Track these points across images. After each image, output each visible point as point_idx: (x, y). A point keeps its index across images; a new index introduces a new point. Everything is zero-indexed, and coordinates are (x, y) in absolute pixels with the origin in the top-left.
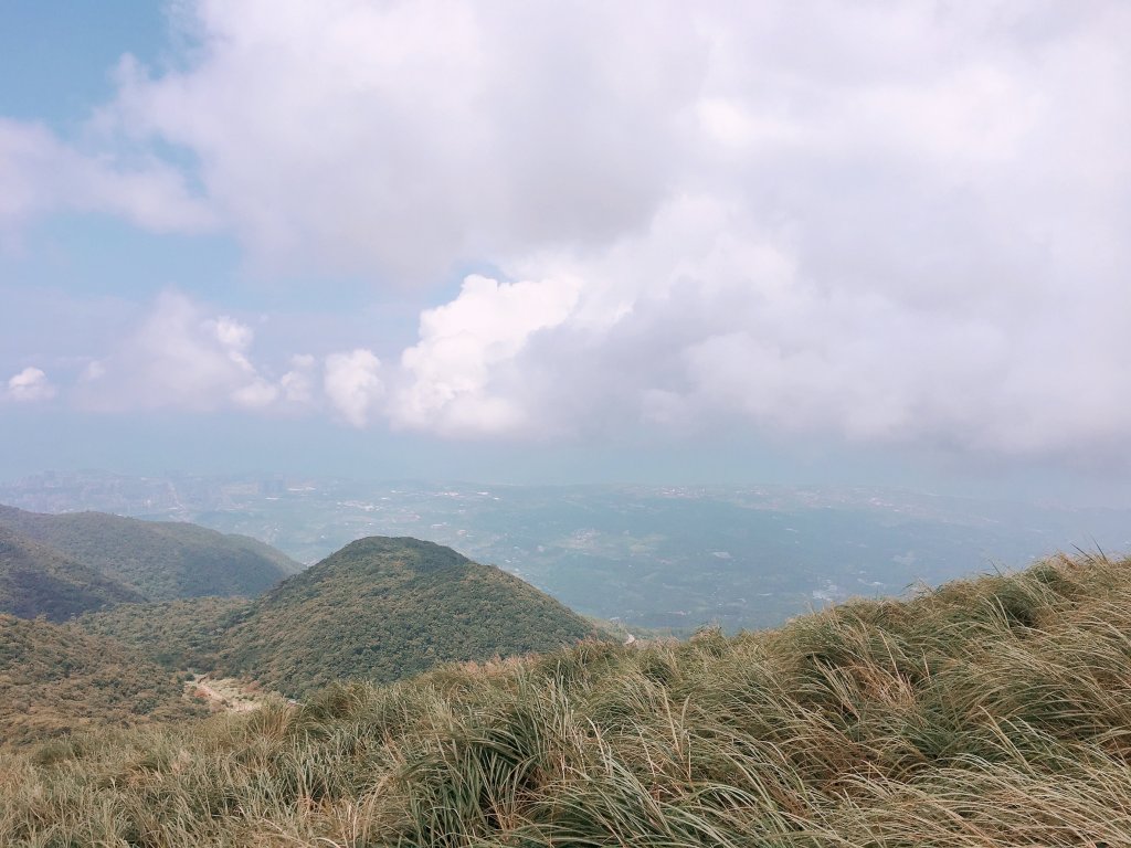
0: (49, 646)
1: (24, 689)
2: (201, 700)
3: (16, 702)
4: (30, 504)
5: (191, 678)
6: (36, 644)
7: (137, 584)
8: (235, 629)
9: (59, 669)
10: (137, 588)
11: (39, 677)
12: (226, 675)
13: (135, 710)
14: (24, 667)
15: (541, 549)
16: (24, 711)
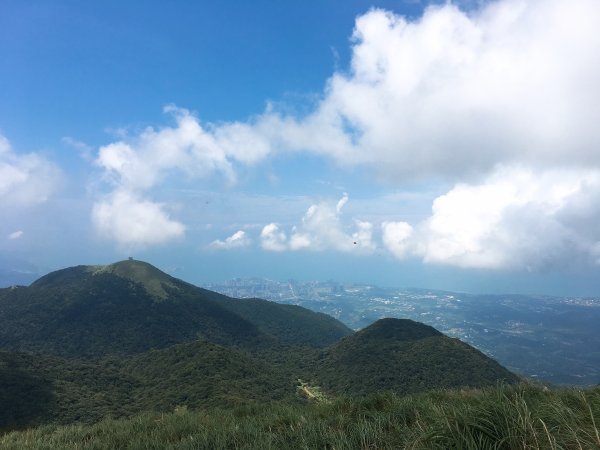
0: (237, 362)
1: (225, 382)
2: (305, 396)
3: (222, 388)
4: (230, 293)
5: (300, 385)
6: (232, 360)
7: (276, 335)
8: (320, 361)
9: (241, 374)
10: (274, 337)
11: (233, 377)
12: (316, 385)
13: (274, 398)
14: (226, 371)
15: (486, 330)
16: (226, 393)
